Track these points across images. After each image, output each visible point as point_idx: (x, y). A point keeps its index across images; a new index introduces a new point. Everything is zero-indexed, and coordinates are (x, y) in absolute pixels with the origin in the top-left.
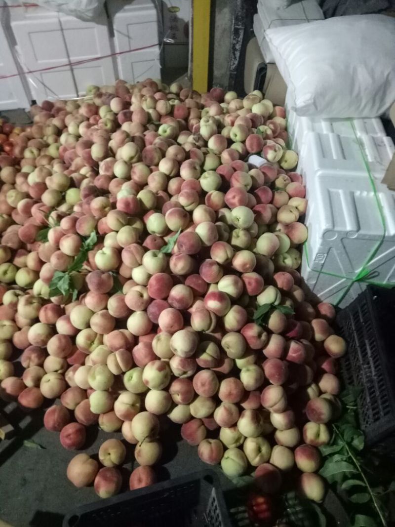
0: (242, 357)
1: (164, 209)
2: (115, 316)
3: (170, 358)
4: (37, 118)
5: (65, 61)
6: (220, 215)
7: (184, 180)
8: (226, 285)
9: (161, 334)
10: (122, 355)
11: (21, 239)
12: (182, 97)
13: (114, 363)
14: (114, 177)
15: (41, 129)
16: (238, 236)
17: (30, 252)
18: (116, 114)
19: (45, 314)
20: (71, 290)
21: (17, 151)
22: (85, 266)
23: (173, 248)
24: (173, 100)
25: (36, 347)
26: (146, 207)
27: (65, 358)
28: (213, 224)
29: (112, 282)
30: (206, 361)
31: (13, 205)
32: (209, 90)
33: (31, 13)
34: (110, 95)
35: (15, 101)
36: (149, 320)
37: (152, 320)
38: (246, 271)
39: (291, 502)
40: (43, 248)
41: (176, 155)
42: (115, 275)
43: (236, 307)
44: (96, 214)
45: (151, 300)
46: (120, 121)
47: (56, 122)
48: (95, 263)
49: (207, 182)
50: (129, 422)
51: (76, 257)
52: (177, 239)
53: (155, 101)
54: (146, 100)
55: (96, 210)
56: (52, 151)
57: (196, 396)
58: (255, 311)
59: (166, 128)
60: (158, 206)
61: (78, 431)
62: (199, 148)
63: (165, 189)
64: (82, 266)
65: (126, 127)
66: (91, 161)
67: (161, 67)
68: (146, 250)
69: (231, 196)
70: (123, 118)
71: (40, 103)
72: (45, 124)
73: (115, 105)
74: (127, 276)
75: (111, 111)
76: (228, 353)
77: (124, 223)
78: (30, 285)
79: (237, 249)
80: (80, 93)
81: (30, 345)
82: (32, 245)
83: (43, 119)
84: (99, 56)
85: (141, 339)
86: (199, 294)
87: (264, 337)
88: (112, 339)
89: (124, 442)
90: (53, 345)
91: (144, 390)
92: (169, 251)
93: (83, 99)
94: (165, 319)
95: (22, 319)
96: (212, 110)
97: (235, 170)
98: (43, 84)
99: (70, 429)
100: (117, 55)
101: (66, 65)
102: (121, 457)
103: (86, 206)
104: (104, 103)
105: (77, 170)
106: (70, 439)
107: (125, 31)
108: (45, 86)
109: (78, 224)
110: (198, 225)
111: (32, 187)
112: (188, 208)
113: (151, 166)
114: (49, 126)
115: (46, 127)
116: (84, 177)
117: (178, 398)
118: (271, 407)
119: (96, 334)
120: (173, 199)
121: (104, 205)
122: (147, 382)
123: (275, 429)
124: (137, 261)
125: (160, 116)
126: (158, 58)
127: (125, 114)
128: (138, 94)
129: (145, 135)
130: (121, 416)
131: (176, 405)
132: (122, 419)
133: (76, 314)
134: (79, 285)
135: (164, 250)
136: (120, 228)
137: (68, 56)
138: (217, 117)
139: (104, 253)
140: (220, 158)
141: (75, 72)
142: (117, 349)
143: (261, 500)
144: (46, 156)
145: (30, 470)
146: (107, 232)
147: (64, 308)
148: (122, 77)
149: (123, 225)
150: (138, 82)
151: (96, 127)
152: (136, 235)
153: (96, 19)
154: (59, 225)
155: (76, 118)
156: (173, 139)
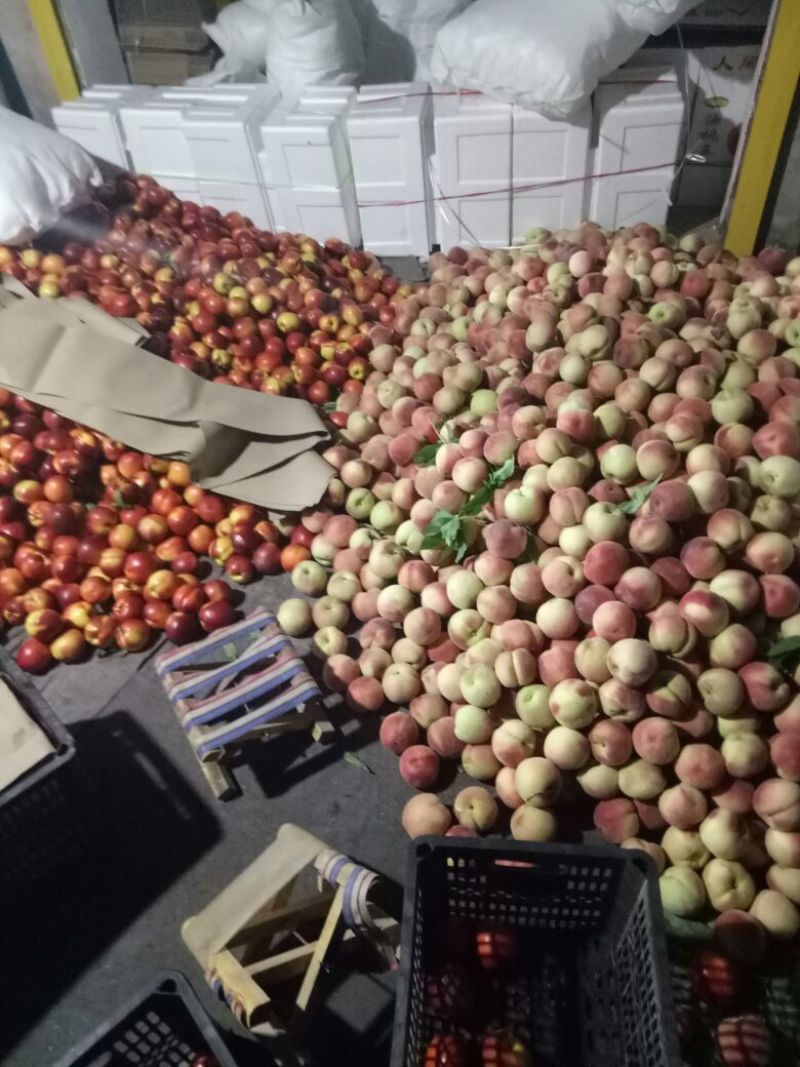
0: (733, 715)
1: (636, 439)
2: (519, 599)
3: (600, 684)
4: (438, 274)
5: (504, 183)
6: (738, 466)
7: (681, 399)
8: (727, 586)
9: (593, 639)
10: (523, 657)
11: (392, 456)
12: (700, 259)
13: (508, 667)
14: (558, 378)
15: (443, 292)
16: (766, 508)
17: (398, 479)
18: (576, 279)
19: (408, 574)
20: (456, 544)
21: (401, 322)
22: (485, 512)
23: (640, 508)
24: (684, 263)
25: (386, 620)
26: (604, 432)
27: (426, 647)
28: (723, 476)
29: (524, 544)
30: (664, 702)
31: (384, 405)
32: (756, 251)
33: (469, 104)
34: (571, 246)
35: (409, 243)
36: (576, 616)
37: (581, 617)
38: (771, 569)
39: (777, 994)
40: (423, 475)
41: (675, 356)
42: (530, 534)
43: (736, 627)
44: (519, 432)
45: (586, 583)
46: (581, 292)
47: (470, 283)
48: (503, 507)
49: (726, 408)
50: (513, 770)
51: (472, 497)
52: (650, 493)
53: (652, 262)
54: (635, 259)
55: (520, 425)
56: (457, 328)
57: (634, 757)
58: (772, 644)
59: (664, 308)
60: (627, 434)
61: (429, 759)
62: (719, 349)
63: (644, 409)
64: (481, 510)
65: (591, 300)
66: (522, 351)
67: (670, 204)
68: (592, 501)
69: (766, 437)
70: (588, 284)
71: (445, 250)
72: (450, 285)
73: (577, 263)
74: (550, 540)
75: (569, 272)
76: (706, 701)
77: (564, 451)
78: (392, 529)
79: (758, 529)
80: (515, 240)
81: (378, 615)
82: (404, 469)
83: (448, 277)
84: (563, 178)
85: (554, 643)
86: (673, 592)
87: (782, 690)
88: (508, 631)
89: (498, 801)
90: (413, 622)
91: (547, 723)
92: (633, 511)
93: (519, 250)
94: (605, 616)
95: (371, 575)
96: (758, 287)
97: (783, 394)
98: (459, 219)
99: (418, 751)
100: (594, 179)
101: (504, 191)
102: (489, 818)
103: (503, 419)
104: (557, 259)
105: (495, 362)
106: (416, 766)
107: (618, 139)
108: (461, 222)
109: (488, 442)
110: (693, 474)
111: (420, 380)
112: (679, 446)
113: (628, 368)
114: (457, 288)
115: (453, 288)
116: (505, 375)
117: (602, 751)
118: (770, 814)
119: (483, 620)
120: (655, 428)
121: (536, 419)
122: (557, 708)
123: (771, 862)
124: (574, 517)
125: (655, 289)
126: (669, 187)
127: (592, 280)
128: (622, 249)
129: (622, 318)
130: (501, 754)
131: (597, 764)
132: (500, 759)
133: (457, 582)
134: (471, 537)
135: (626, 507)
136: (556, 459)
137: (511, 176)
138: (765, 300)
139: (521, 494)
140: (756, 372)
141: (515, 201)
142: (513, 648)
143: (719, 963)
144: (445, 335)
145: (348, 796)
146: (532, 462)
147: (437, 573)
148: (594, 217)
149: (563, 455)
150: (622, 228)
151: (537, 296)
152: (581, 473)
153: (573, 119)
154: (457, 442)
155: (506, 279)
156: (674, 328)
